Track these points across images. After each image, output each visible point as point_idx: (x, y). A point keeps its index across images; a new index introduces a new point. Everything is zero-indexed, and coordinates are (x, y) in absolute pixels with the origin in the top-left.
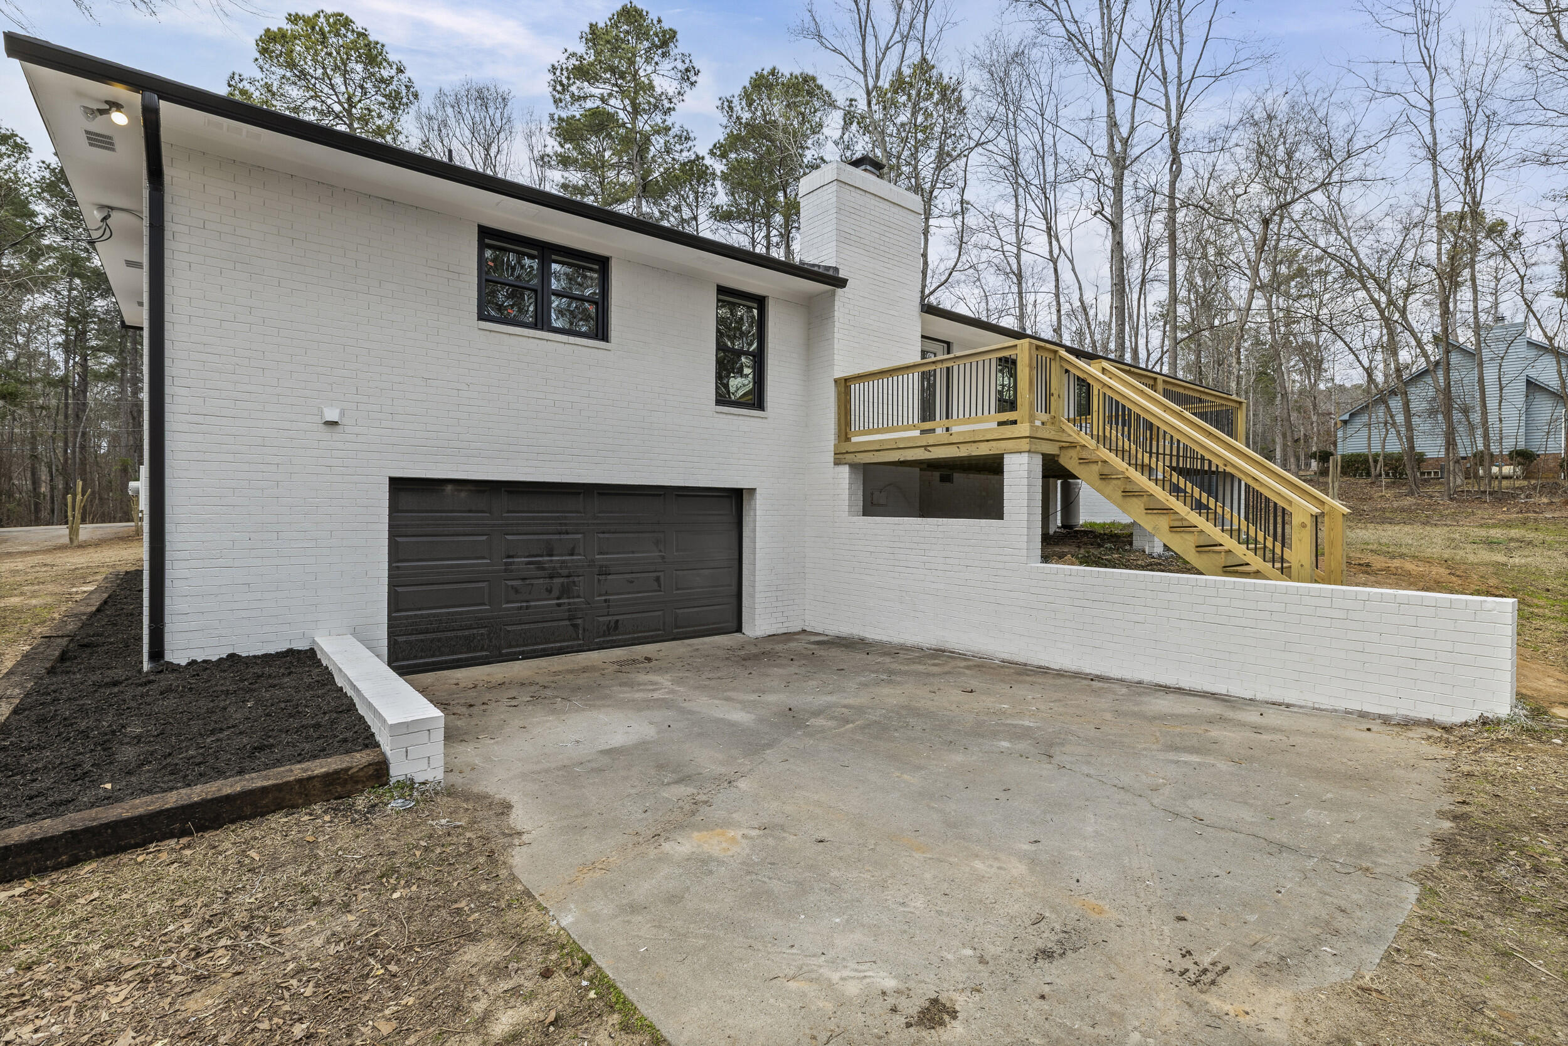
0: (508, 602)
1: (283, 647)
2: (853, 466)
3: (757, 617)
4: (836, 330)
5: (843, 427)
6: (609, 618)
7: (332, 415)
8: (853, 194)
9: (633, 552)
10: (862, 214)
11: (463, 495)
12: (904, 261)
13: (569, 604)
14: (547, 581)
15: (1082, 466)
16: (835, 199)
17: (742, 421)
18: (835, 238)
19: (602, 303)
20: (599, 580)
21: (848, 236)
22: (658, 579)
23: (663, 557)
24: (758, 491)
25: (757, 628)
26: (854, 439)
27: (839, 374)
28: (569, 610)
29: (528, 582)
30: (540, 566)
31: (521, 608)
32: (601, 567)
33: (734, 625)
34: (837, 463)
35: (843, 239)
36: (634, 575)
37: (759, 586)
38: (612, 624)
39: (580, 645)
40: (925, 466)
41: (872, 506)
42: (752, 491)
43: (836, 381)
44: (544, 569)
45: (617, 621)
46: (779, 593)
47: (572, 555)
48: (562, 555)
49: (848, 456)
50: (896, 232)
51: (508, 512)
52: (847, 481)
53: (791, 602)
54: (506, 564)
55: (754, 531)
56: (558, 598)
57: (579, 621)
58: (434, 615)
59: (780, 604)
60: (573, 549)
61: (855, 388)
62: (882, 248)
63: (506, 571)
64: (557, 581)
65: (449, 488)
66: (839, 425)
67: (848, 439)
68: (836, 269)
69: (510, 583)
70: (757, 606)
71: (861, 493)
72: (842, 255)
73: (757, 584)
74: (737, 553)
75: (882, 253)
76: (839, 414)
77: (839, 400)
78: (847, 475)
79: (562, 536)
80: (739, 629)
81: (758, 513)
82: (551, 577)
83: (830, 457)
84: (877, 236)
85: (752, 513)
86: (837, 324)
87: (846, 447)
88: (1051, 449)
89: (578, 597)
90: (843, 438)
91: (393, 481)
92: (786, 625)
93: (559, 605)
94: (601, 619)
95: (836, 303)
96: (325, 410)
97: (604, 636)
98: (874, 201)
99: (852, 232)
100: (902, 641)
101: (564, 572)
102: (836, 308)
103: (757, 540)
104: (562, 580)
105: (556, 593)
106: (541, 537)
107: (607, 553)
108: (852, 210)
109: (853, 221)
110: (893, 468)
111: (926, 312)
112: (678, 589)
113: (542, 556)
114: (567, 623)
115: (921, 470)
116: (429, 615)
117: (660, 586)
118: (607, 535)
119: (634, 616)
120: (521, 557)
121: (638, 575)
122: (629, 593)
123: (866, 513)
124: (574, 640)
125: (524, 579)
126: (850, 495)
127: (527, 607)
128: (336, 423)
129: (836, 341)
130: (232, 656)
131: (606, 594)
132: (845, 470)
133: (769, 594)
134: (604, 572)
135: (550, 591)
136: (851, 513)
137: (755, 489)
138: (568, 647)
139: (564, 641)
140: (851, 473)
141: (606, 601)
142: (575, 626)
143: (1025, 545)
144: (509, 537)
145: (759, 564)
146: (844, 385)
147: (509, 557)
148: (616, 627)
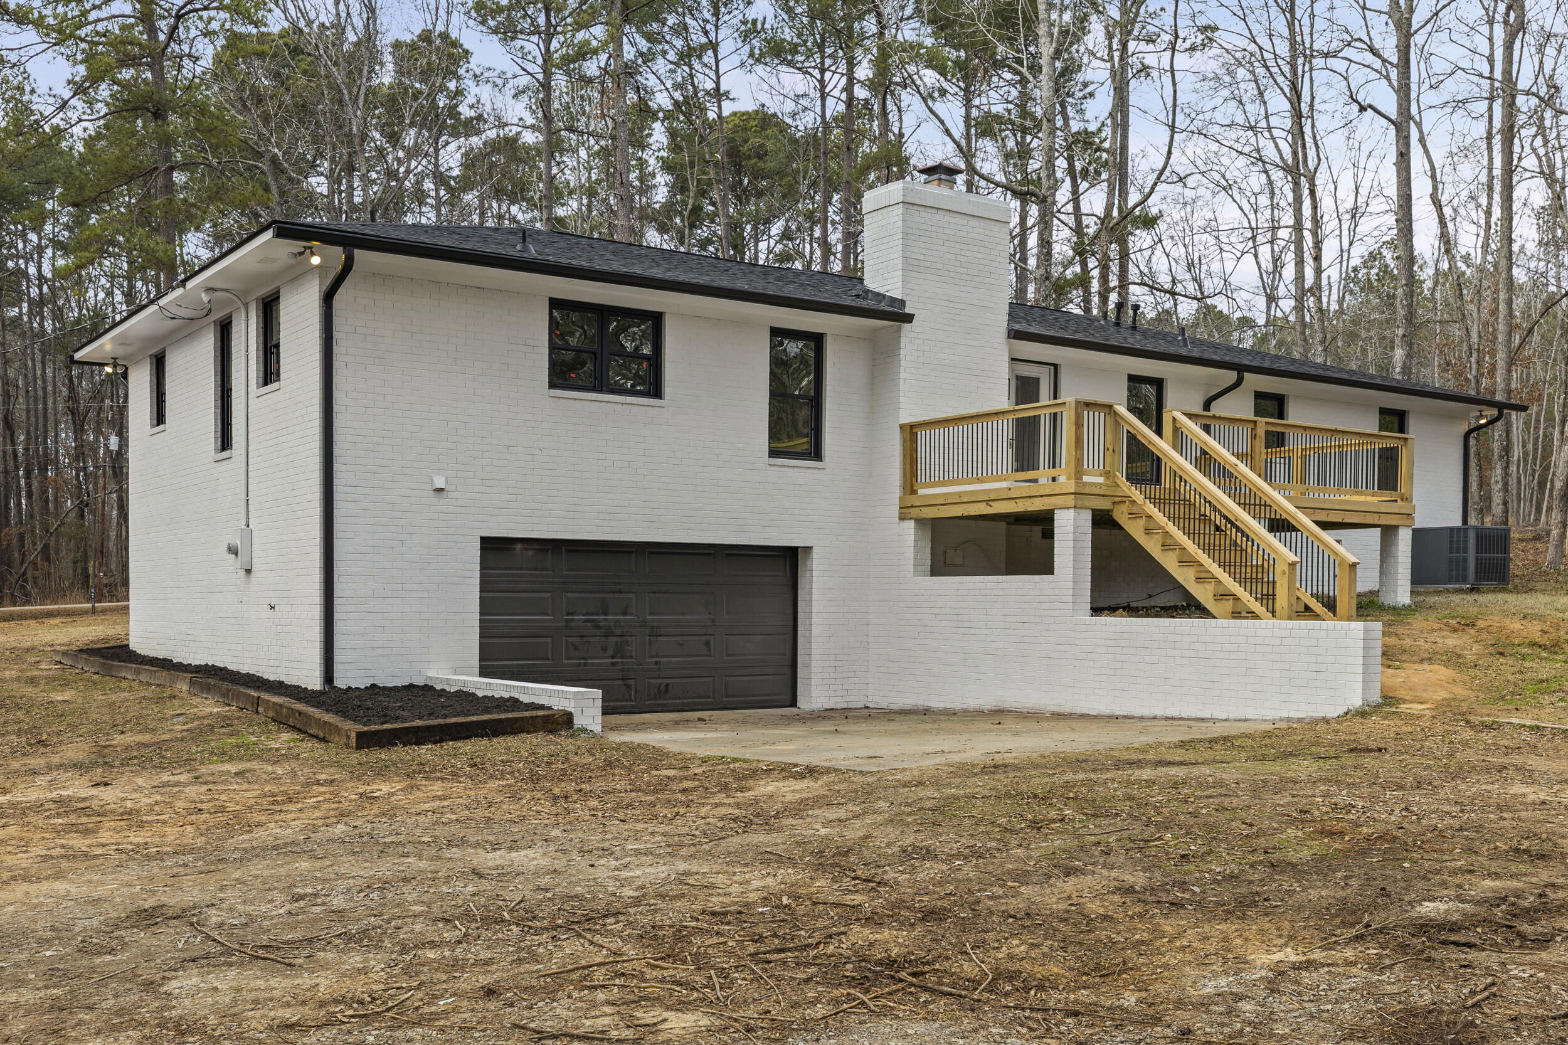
0: (568, 658)
1: (406, 682)
2: (919, 521)
3: (813, 688)
4: (902, 369)
5: (908, 477)
6: (660, 681)
7: (440, 483)
8: (922, 214)
9: (683, 614)
10: (933, 235)
11: (530, 553)
12: (986, 280)
13: (623, 663)
14: (603, 639)
15: (1131, 521)
16: (900, 223)
17: (798, 471)
18: (900, 267)
19: (656, 361)
20: (650, 642)
21: (916, 263)
22: (707, 643)
23: (713, 621)
24: (815, 550)
25: (813, 700)
26: (921, 492)
27: (906, 418)
28: (623, 670)
29: (585, 639)
30: (596, 625)
31: (579, 665)
32: (653, 627)
33: (788, 698)
34: (902, 518)
35: (910, 268)
36: (684, 638)
37: (816, 654)
38: (663, 687)
39: (632, 706)
40: (1012, 520)
41: (941, 566)
42: (808, 549)
43: (901, 427)
44: (598, 627)
45: (667, 685)
46: (838, 664)
47: (625, 614)
48: (615, 614)
49: (912, 510)
50: (976, 249)
51: (569, 570)
52: (912, 538)
53: (852, 675)
54: (567, 621)
55: (810, 593)
56: (613, 657)
57: (632, 682)
58: (508, 666)
59: (839, 675)
60: (626, 608)
61: (923, 435)
62: (958, 270)
63: (567, 627)
64: (612, 640)
65: (519, 546)
66: (905, 476)
67: (914, 492)
68: (902, 303)
69: (570, 639)
70: (813, 676)
71: (928, 551)
72: (909, 285)
73: (814, 652)
74: (791, 618)
75: (959, 276)
76: (904, 463)
77: (904, 448)
78: (912, 531)
79: (617, 595)
80: (793, 703)
81: (815, 573)
82: (606, 636)
83: (895, 512)
84: (952, 257)
85: (808, 575)
86: (903, 363)
87: (912, 500)
88: (1103, 504)
89: (631, 657)
90: (908, 490)
91: (484, 540)
92: (845, 699)
93: (613, 664)
94: (652, 681)
95: (902, 340)
96: (435, 478)
97: (655, 699)
98: (947, 218)
99: (922, 257)
100: (965, 706)
101: (618, 631)
102: (902, 345)
103: (814, 603)
104: (616, 639)
105: (610, 652)
106: (597, 595)
107: (658, 614)
108: (922, 233)
109: (922, 245)
110: (972, 522)
111: (1014, 338)
112: (728, 655)
113: (597, 614)
114: (620, 682)
115: (1008, 524)
116: (503, 666)
117: (710, 651)
118: (657, 595)
119: (685, 680)
120: (578, 614)
121: (688, 638)
122: (679, 656)
123: (934, 573)
124: (627, 700)
125: (582, 636)
126: (916, 553)
127: (585, 665)
128: (442, 490)
129: (902, 382)
130: (373, 686)
131: (657, 656)
132: (911, 525)
133: (827, 664)
134: (655, 634)
135: (605, 650)
136: (916, 573)
137: (810, 548)
138: (621, 707)
139: (617, 700)
140: (916, 529)
141: (656, 663)
142: (628, 686)
143: (1070, 599)
144: (569, 595)
145: (816, 631)
146: (911, 432)
147: (569, 614)
148: (666, 691)
